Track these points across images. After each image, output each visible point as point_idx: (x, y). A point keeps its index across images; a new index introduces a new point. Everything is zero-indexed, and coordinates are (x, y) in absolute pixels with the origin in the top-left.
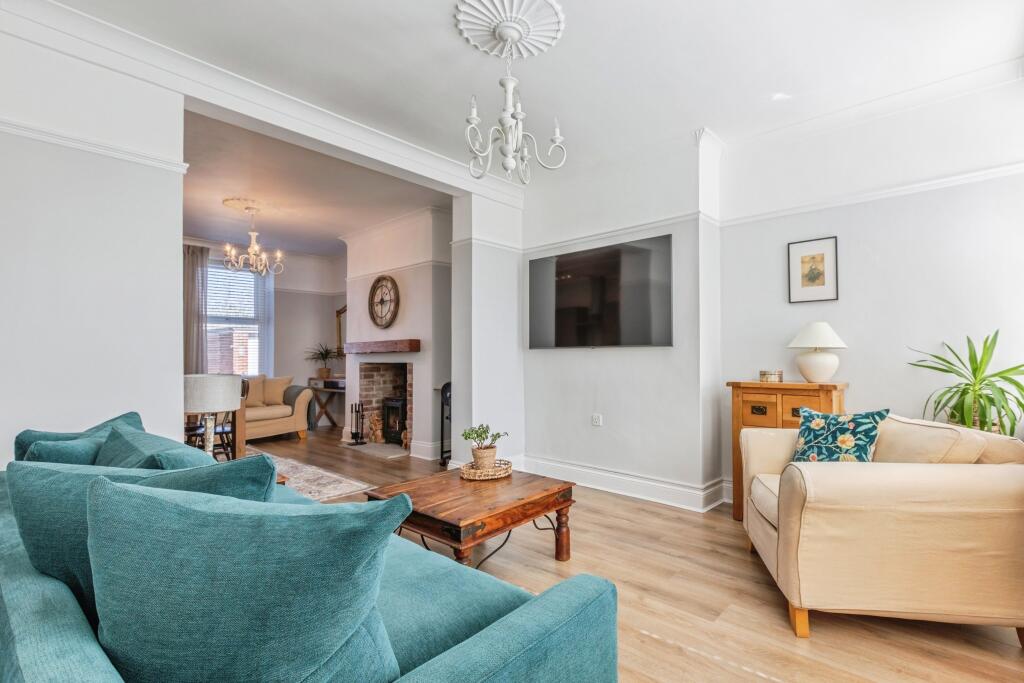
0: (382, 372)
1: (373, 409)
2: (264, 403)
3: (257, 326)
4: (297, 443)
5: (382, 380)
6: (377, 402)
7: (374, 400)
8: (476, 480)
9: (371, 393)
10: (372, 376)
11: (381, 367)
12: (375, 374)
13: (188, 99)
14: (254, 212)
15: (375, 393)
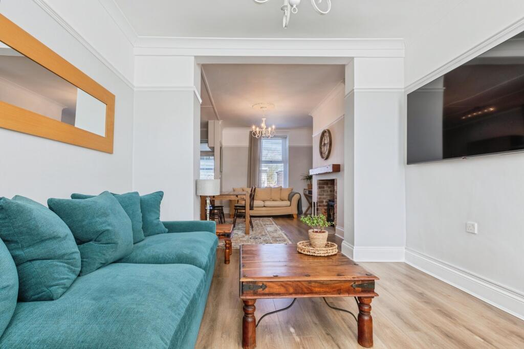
0: (329, 186)
1: (324, 206)
2: (281, 199)
3: (283, 164)
4: (292, 220)
5: (329, 190)
6: (327, 202)
7: (324, 201)
8: (302, 254)
9: (323, 197)
10: (324, 188)
11: (329, 182)
12: (325, 186)
13: (196, 57)
14: (264, 109)
15: (325, 197)
